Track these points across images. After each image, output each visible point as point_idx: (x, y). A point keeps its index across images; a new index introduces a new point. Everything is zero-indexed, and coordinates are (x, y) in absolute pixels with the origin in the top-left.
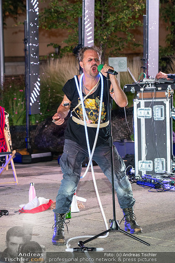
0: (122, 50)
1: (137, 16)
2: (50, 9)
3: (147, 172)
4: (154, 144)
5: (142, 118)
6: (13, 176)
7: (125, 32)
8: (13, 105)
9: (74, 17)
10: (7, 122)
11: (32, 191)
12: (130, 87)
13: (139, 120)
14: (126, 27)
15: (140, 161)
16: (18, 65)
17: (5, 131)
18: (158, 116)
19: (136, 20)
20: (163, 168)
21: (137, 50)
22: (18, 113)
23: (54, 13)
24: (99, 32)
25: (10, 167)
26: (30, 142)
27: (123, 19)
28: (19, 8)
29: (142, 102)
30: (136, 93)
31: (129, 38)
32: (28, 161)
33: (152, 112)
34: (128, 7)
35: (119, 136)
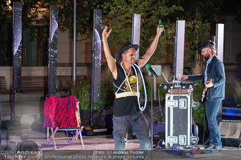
1: (169, 38)
4: (179, 125)
5: (171, 107)
8: (81, 96)
9: (125, 37)
10: (78, 106)
12: (163, 85)
15: (169, 137)
17: (76, 113)
18: (182, 106)
19: (169, 40)
22: (85, 101)
30: (167, 90)
32: (91, 134)
33: (178, 103)
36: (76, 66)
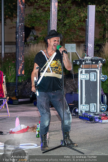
0: (73, 40)
2: (31, 15)
3: (86, 111)
4: (90, 95)
5: (83, 80)
6: (7, 112)
7: (75, 29)
8: (8, 70)
9: (45, 20)
10: (4, 80)
11: (17, 121)
12: (76, 61)
13: (81, 81)
14: (76, 26)
15: (81, 105)
16: (13, 47)
17: (3, 85)
18: (93, 79)
19: (82, 22)
20: (95, 109)
21: (82, 39)
22: (11, 75)
23: (34, 17)
24: (60, 28)
25: (6, 107)
26: (18, 92)
27: (73, 22)
28: (14, 14)
29: (84, 70)
30: (80, 65)
31: (77, 33)
32: (16, 103)
33: (89, 76)
34: (77, 14)
35: (70, 90)
36: (5, 45)
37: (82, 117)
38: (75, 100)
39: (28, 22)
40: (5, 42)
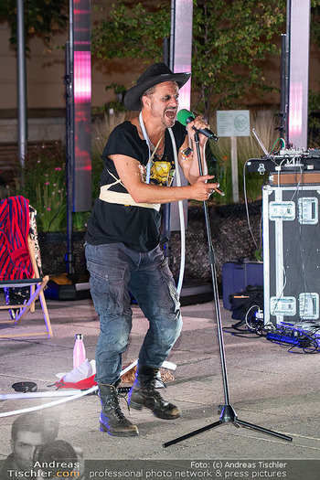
0: (241, 97)
1: (269, 36)
2: (111, 23)
3: (286, 318)
4: (299, 268)
5: (277, 220)
6: (43, 322)
7: (246, 66)
8: (42, 194)
9: (154, 38)
10: (33, 224)
11: (79, 349)
12: (256, 163)
13: (272, 224)
14: (249, 56)
15: (273, 298)
16: (50, 124)
17: (29, 240)
18: (307, 217)
19: (268, 43)
20: (314, 310)
21: (267, 97)
22: (52, 208)
23: (119, 29)
24: (199, 64)
25: (39, 307)
26: (73, 262)
27: (243, 42)
28: (53, 20)
29: (279, 191)
30: (267, 174)
31: (255, 76)
32: (70, 297)
33: (297, 209)
34: (253, 19)
35: (234, 252)
36: (27, 117)
37: (276, 335)
38: (253, 284)
39: (103, 45)
40: (27, 110)
